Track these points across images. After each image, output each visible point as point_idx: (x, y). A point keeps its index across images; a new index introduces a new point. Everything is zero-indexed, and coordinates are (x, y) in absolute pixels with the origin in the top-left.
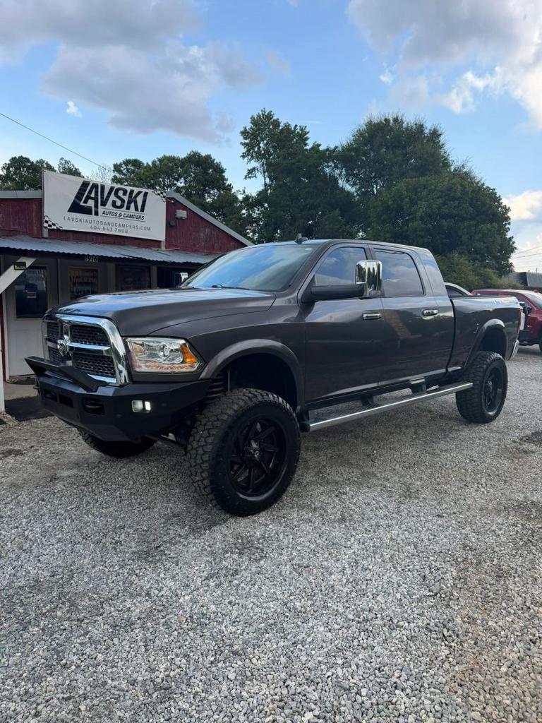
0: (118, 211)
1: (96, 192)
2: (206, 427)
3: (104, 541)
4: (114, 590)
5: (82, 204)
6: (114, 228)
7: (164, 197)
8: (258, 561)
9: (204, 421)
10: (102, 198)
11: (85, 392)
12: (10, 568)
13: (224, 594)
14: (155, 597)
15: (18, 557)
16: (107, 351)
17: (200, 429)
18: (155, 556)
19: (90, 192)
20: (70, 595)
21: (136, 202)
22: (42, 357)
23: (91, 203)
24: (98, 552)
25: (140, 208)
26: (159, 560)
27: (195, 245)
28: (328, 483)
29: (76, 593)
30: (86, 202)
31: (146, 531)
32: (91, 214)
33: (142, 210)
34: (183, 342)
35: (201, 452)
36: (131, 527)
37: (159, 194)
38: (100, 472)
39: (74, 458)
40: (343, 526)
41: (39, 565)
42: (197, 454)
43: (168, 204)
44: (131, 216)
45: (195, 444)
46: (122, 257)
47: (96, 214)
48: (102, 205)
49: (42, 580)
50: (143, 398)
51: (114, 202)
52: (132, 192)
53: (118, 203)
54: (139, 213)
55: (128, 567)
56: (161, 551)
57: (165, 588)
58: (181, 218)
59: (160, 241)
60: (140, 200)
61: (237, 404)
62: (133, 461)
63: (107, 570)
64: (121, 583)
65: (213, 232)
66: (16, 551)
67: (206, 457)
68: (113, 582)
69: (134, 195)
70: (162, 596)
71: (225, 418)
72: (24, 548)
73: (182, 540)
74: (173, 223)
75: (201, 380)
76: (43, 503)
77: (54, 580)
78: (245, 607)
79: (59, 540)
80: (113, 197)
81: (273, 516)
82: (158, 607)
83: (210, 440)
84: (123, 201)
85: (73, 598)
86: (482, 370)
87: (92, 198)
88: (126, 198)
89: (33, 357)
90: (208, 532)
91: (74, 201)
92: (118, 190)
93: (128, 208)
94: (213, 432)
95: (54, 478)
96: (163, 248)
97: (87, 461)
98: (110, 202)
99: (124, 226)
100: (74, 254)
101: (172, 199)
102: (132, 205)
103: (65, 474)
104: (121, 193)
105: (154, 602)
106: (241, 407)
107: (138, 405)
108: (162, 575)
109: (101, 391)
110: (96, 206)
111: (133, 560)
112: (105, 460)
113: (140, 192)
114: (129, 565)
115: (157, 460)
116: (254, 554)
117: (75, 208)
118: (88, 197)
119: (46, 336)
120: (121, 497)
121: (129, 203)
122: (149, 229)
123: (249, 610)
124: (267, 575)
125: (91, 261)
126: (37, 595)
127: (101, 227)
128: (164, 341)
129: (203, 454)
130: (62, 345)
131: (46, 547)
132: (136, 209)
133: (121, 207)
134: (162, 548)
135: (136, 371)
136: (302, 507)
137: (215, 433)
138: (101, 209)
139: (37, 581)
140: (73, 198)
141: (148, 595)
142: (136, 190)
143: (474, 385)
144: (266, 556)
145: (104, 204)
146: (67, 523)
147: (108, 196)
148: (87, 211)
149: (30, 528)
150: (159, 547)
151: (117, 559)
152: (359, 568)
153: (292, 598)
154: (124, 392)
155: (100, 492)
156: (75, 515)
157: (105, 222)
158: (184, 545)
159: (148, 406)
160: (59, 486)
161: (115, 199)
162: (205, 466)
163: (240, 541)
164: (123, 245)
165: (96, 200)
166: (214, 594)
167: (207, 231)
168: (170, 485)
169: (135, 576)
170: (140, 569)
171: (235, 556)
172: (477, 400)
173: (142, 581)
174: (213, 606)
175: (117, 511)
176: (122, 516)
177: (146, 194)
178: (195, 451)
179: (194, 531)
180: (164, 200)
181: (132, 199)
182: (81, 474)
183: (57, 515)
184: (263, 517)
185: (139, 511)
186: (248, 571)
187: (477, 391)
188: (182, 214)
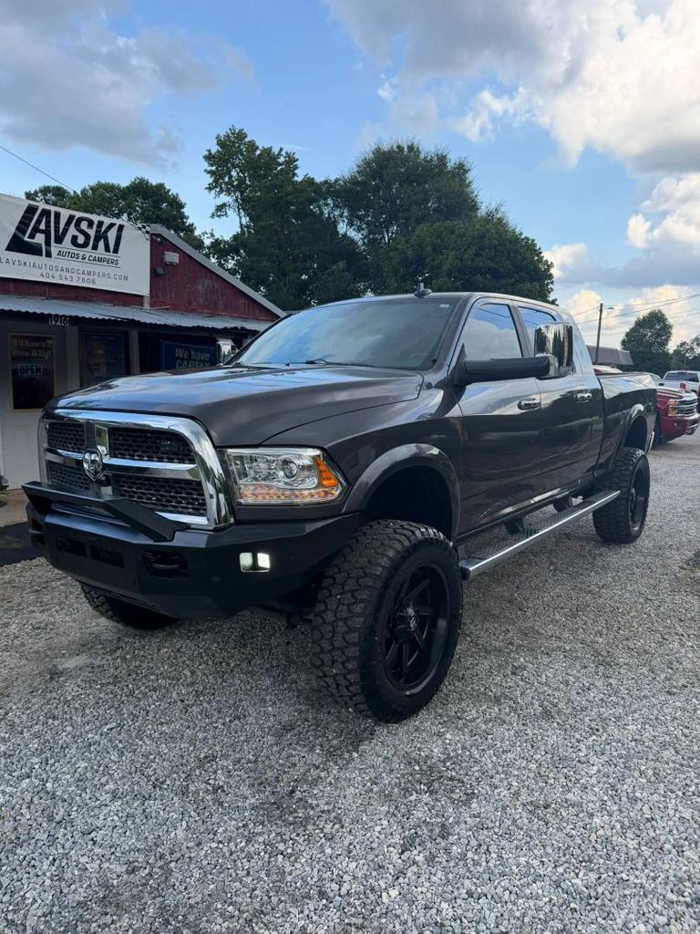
0: (81, 252)
1: (48, 223)
2: (347, 588)
3: (192, 788)
4: (257, 892)
5: (26, 239)
6: (75, 276)
7: (148, 232)
8: (467, 803)
9: (340, 578)
10: (57, 230)
11: (151, 542)
12: (46, 863)
13: (450, 876)
14: (338, 898)
15: (53, 839)
16: (190, 471)
17: (334, 591)
18: (295, 811)
19: (39, 222)
20: (182, 911)
21: (106, 240)
22: (39, 480)
23: (40, 239)
24: (193, 813)
25: (112, 247)
26: (307, 819)
27: (190, 302)
28: (488, 652)
29: (191, 906)
30: (32, 236)
31: (256, 761)
32: (41, 255)
33: (116, 251)
34: (317, 452)
35: (341, 627)
36: (226, 756)
37: (140, 229)
38: (128, 657)
39: (75, 635)
40: (555, 724)
41: (97, 850)
42: (334, 632)
43: (153, 243)
44: (100, 260)
45: (329, 617)
46: (107, 318)
47: (49, 255)
48: (55, 242)
49: (115, 882)
50: (254, 549)
51: (74, 239)
52: (101, 224)
53: (81, 240)
54: (111, 256)
55: (261, 839)
56: (301, 799)
57: (346, 878)
58: (172, 264)
59: (142, 296)
60: (112, 235)
61: (392, 548)
62: (171, 635)
63: (225, 849)
64: (263, 875)
65: (215, 284)
66: (44, 825)
67: (354, 637)
68: (248, 874)
69: (103, 229)
70: (348, 894)
71: (378, 573)
72: (58, 818)
73: (323, 774)
74: (160, 270)
75: (345, 514)
76: (56, 723)
77: (135, 878)
78: (497, 899)
79: (115, 796)
80: (72, 231)
81: (441, 716)
82: (354, 920)
83: (358, 608)
84: (87, 236)
85: (191, 918)
86: (628, 472)
87: (41, 231)
88: (92, 233)
89: (34, 483)
90: (355, 755)
91: (15, 235)
92: (80, 220)
93: (95, 247)
94: (364, 595)
95: (54, 674)
96: (147, 306)
97: (97, 639)
98: (68, 238)
99: (89, 273)
100: (35, 313)
101: (159, 235)
102: (101, 244)
103: (71, 663)
104: (84, 225)
105: (341, 908)
106: (398, 552)
107: (246, 559)
108: (328, 851)
109: (180, 540)
110: (48, 243)
111: (262, 823)
112: (127, 635)
113: (112, 225)
114: (260, 834)
115: (211, 629)
116: (452, 792)
117: (17, 245)
118: (36, 230)
119: (46, 445)
120: (182, 701)
121: (97, 240)
122: (126, 278)
123: (510, 905)
124: (496, 830)
125: (58, 323)
126: (120, 916)
127: (57, 274)
128: (285, 453)
129: (347, 633)
130: (93, 462)
131: (96, 811)
132: (107, 249)
133: (85, 245)
134: (298, 795)
135: (240, 504)
136: (477, 698)
137: (365, 596)
138: (55, 249)
139: (107, 887)
140: (13, 230)
141: (322, 894)
142: (107, 221)
143: (621, 493)
144: (473, 793)
145: (59, 240)
146: (113, 758)
147: (66, 230)
148: (35, 250)
149: (53, 775)
150: (293, 792)
151: (234, 823)
152: (624, 799)
153: (560, 870)
154: (227, 540)
155: (145, 694)
156: (120, 741)
157: (61, 266)
158: (331, 784)
159: (264, 561)
160: (71, 689)
161: (77, 233)
162: (353, 652)
163: (417, 768)
164: (90, 301)
165: (47, 233)
166: (433, 879)
167: (207, 282)
168: (252, 673)
169: (280, 857)
170: (285, 842)
171: (426, 798)
172: (622, 514)
173: (298, 865)
174: (444, 905)
175: (188, 727)
176: (200, 736)
177: (121, 228)
178: (329, 628)
179: (331, 754)
180: (148, 236)
181: (102, 236)
182: (98, 662)
183: (90, 745)
184: (425, 721)
185: (223, 724)
186: (463, 826)
187: (624, 502)
188: (172, 257)
